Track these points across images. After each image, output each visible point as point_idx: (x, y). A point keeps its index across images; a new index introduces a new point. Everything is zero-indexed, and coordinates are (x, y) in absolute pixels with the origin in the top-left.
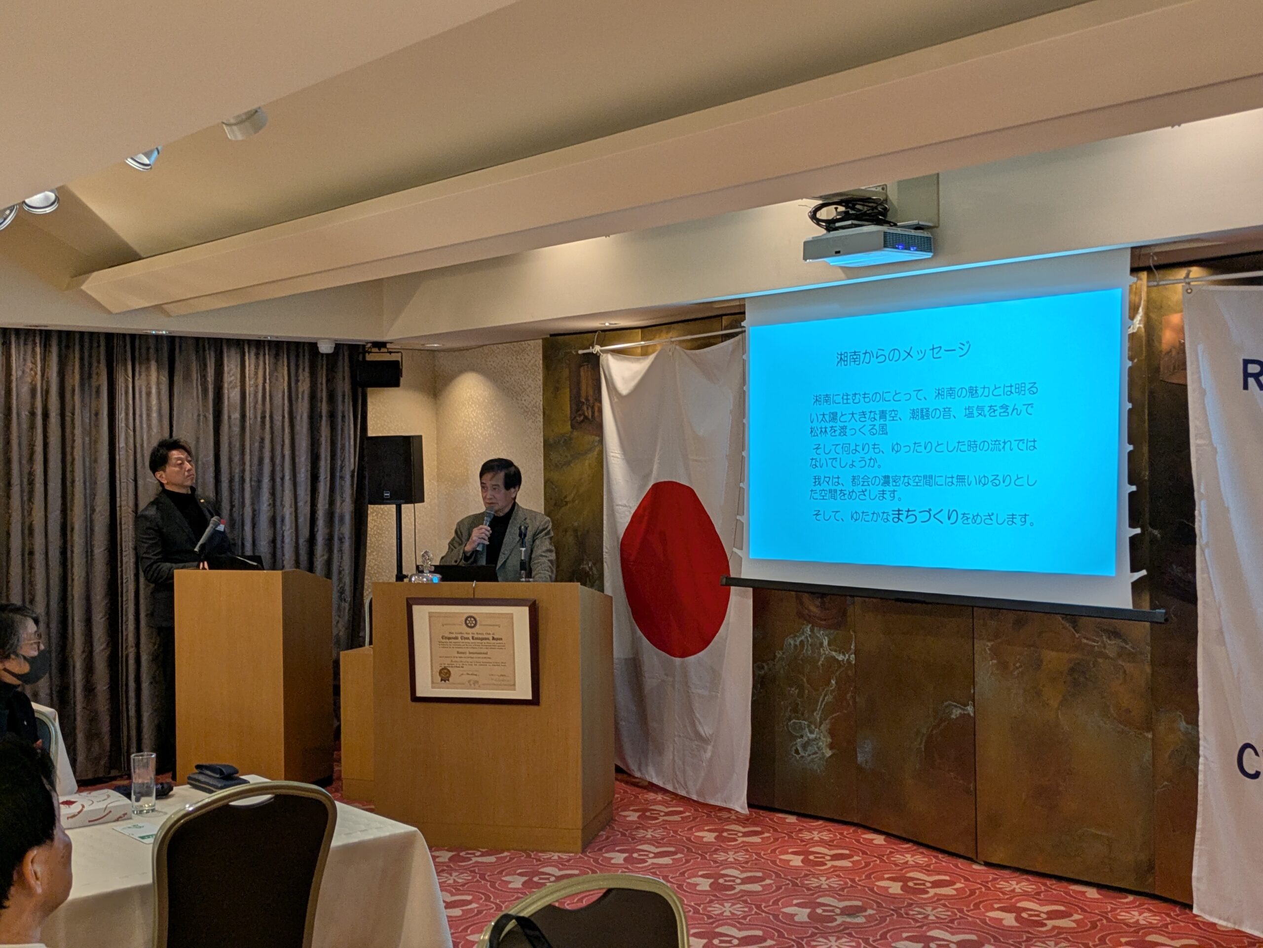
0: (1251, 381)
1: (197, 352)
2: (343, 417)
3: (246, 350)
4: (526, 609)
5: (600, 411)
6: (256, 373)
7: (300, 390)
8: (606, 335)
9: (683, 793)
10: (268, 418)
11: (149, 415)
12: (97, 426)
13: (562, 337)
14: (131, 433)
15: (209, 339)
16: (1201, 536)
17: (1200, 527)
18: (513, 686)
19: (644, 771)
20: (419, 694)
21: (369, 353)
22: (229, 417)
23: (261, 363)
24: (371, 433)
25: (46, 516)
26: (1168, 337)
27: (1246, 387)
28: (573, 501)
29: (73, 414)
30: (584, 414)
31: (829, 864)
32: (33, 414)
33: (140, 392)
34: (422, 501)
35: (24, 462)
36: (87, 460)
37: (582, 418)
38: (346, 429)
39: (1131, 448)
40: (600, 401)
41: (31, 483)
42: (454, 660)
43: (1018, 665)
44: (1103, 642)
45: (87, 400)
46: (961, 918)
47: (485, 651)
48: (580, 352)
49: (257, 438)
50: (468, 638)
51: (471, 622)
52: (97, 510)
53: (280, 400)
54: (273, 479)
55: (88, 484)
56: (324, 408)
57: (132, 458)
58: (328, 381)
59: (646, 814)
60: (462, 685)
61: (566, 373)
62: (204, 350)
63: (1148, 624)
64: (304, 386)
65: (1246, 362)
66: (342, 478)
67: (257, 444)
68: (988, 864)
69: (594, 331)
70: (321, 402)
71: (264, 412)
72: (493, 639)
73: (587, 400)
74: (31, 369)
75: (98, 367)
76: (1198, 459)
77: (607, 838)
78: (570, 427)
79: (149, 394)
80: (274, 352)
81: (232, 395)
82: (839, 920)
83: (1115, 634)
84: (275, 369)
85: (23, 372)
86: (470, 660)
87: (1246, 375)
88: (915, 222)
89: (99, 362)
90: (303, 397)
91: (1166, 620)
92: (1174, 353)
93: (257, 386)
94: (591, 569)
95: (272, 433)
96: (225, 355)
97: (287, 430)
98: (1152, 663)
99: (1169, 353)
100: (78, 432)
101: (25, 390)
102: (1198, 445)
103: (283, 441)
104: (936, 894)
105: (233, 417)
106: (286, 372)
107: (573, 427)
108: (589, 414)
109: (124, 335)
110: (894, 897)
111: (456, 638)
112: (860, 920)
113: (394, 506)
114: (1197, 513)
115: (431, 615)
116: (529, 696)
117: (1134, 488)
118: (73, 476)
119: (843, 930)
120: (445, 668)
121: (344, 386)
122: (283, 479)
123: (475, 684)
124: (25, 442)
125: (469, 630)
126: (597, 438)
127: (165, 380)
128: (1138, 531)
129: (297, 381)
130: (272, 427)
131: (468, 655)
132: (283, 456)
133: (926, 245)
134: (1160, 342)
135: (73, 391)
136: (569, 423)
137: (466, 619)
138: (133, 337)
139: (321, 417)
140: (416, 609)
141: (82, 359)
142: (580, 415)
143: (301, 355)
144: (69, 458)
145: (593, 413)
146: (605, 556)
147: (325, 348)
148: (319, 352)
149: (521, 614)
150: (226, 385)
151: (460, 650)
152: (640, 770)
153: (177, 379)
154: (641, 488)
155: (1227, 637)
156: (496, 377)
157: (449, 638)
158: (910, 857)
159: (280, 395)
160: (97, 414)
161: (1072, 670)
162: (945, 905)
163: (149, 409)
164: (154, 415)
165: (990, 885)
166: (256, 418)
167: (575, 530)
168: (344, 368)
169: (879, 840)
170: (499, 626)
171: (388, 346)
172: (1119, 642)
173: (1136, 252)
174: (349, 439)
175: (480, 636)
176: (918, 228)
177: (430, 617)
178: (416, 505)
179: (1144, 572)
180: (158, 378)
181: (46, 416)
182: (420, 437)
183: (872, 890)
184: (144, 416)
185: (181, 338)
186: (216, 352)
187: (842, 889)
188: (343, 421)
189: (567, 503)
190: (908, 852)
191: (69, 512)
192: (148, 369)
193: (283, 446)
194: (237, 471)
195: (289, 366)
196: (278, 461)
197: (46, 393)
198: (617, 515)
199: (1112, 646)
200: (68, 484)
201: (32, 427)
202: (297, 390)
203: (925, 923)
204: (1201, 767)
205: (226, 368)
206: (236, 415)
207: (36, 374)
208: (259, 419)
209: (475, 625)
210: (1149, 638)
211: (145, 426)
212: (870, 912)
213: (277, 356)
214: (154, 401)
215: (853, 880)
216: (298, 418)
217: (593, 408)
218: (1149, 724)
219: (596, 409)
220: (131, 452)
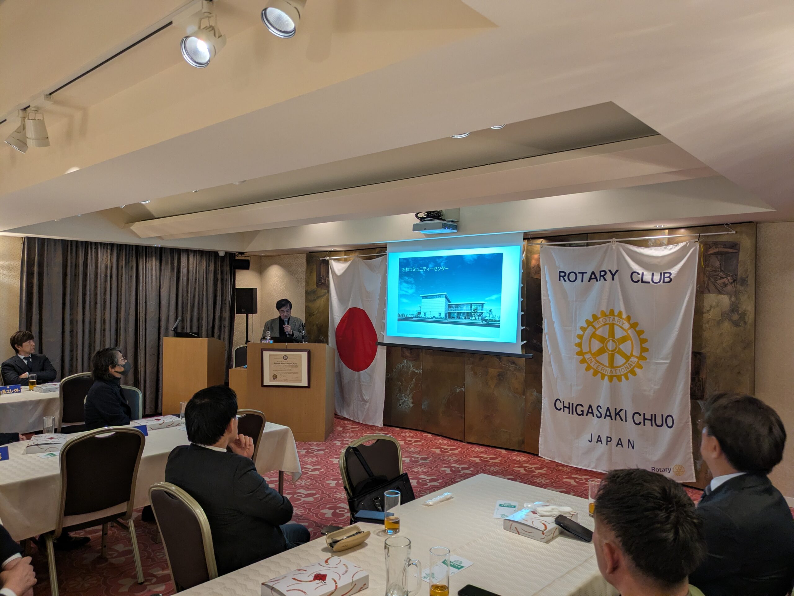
0: (561, 278)
1: (171, 253)
2: (226, 280)
3: (190, 254)
4: (306, 353)
5: (329, 281)
6: (193, 263)
7: (210, 269)
8: (332, 253)
9: (357, 421)
10: (197, 280)
11: (152, 278)
12: (131, 281)
13: (314, 253)
14: (145, 284)
15: (175, 249)
16: (545, 330)
17: (544, 327)
18: (300, 381)
19: (342, 413)
20: (265, 384)
21: (237, 256)
22: (183, 279)
23: (195, 259)
24: (237, 287)
25: (110, 316)
26: (533, 263)
27: (560, 280)
28: (317, 314)
29: (122, 276)
30: (321, 282)
31: (414, 444)
32: (106, 276)
33: (149, 269)
34: (257, 313)
35: (102, 295)
36: (127, 294)
37: (321, 283)
38: (227, 285)
39: (522, 299)
40: (329, 277)
41: (105, 302)
42: (279, 371)
43: (480, 373)
44: (509, 365)
45: (127, 271)
46: (461, 460)
47: (291, 368)
48: (321, 259)
49: (193, 288)
50: (284, 364)
51: (285, 357)
52: (131, 314)
53: (202, 273)
54: (199, 304)
55: (127, 303)
56: (219, 277)
57: (145, 294)
58: (221, 266)
59: (345, 429)
60: (281, 381)
61: (315, 267)
62: (173, 253)
63: (524, 359)
64: (212, 268)
65: (560, 272)
66: (225, 304)
67: (193, 290)
68: (468, 443)
69: (326, 252)
70: (218, 274)
71: (196, 277)
72: (294, 364)
73: (323, 277)
74: (106, 258)
75: (132, 258)
76: (544, 304)
77: (333, 437)
78: (316, 286)
79: (152, 269)
80: (200, 255)
81: (184, 271)
82: (421, 462)
83: (513, 363)
84: (200, 261)
85: (103, 259)
86: (284, 371)
87: (560, 276)
88: (452, 220)
89: (132, 256)
90: (211, 272)
91: (533, 357)
92: (535, 268)
93: (193, 268)
94: (323, 339)
95: (199, 285)
96: (182, 256)
97: (205, 285)
98: (526, 373)
99: (534, 267)
100: (123, 283)
101: (103, 266)
102: (544, 299)
103: (203, 289)
104: (452, 453)
105: (184, 279)
106: (205, 262)
107: (317, 286)
108: (323, 282)
109: (143, 246)
110: (438, 454)
111: (280, 364)
112: (427, 461)
113: (246, 315)
114: (543, 322)
115: (270, 355)
116: (307, 385)
117: (523, 313)
118: (121, 300)
119: (423, 465)
120: (275, 375)
121: (227, 269)
122: (203, 303)
123: (286, 380)
124: (102, 287)
125: (285, 361)
126: (327, 291)
127: (158, 264)
128: (524, 327)
129: (209, 266)
130: (199, 284)
131: (284, 370)
132: (203, 295)
133: (455, 228)
134: (531, 264)
135: (122, 267)
136: (316, 285)
137: (284, 357)
138: (146, 247)
139: (218, 280)
140: (265, 353)
141: (126, 255)
142: (320, 282)
143: (211, 256)
144: (119, 293)
145: (325, 282)
146: (329, 334)
147: (221, 254)
148: (219, 256)
149: (305, 355)
150: (182, 267)
151: (281, 368)
152: (340, 413)
153: (163, 264)
154: (345, 309)
155: (552, 363)
156: (285, 267)
157: (277, 364)
158: (441, 441)
159: (202, 271)
160: (131, 277)
161: (499, 375)
162: (455, 456)
163: (152, 276)
164: (154, 277)
165: (469, 449)
166: (193, 280)
167: (317, 325)
168: (227, 262)
169: (429, 436)
170: (296, 359)
171: (245, 254)
172: (514, 365)
173: (525, 233)
174: (229, 288)
175: (288, 363)
176: (452, 222)
177: (270, 356)
178: (254, 314)
179: (526, 342)
180: (156, 264)
181: (111, 277)
182: (256, 289)
183: (430, 452)
184: (150, 278)
185: (164, 248)
186: (178, 254)
187: (420, 452)
188: (226, 282)
189: (314, 315)
190: (440, 439)
191: (119, 315)
192: (152, 260)
193: (203, 291)
194: (185, 300)
195: (206, 260)
196: (201, 296)
197: (111, 268)
198: (335, 319)
199: (512, 367)
200: (119, 303)
201: (106, 281)
202: (209, 270)
203: (449, 462)
204: (542, 407)
205: (182, 261)
206: (185, 279)
207: (108, 260)
208: (194, 280)
209: (287, 359)
210: (524, 365)
211: (150, 282)
212: (430, 459)
213: (201, 256)
214: (154, 272)
215: (423, 449)
216: (209, 280)
217: (325, 280)
218: (524, 393)
219: (327, 280)
220: (144, 292)
